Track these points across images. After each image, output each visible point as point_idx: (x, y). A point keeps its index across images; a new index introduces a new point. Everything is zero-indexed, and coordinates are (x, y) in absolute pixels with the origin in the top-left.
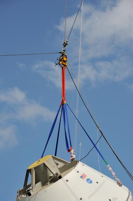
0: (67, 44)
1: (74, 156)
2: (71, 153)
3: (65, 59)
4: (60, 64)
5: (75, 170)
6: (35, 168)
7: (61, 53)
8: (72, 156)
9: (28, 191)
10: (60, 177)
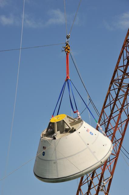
0: (69, 37)
1: (80, 117)
2: (78, 115)
3: (69, 48)
4: (65, 51)
5: (83, 126)
6: (57, 122)
7: (66, 43)
8: (78, 117)
9: (54, 136)
10: (75, 130)
